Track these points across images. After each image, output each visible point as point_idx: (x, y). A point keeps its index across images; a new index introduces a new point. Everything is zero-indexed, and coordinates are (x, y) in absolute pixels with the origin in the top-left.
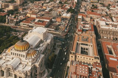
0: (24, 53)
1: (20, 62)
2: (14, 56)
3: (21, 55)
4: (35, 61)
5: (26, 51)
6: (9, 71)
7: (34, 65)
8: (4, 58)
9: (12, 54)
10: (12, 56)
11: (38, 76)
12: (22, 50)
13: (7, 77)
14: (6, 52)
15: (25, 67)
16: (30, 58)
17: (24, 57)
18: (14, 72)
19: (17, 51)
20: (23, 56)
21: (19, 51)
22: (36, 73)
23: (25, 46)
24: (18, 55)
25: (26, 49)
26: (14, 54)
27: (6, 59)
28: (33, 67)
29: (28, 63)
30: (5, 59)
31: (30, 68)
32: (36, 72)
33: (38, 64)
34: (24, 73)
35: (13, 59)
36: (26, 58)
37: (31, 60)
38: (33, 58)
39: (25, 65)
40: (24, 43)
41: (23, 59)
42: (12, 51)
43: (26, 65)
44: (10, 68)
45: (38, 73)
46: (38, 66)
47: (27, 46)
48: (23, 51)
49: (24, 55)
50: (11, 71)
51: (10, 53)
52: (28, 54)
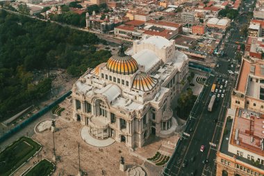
0: (128, 78)
1: (119, 94)
2: (107, 82)
3: (121, 81)
4: (150, 96)
5: (132, 75)
6: (100, 105)
7: (150, 104)
8: (88, 82)
9: (103, 77)
10: (103, 81)
12: (122, 71)
13: (97, 116)
14: (91, 73)
16: (140, 90)
17: (127, 85)
18: (109, 108)
19: (114, 72)
20: (125, 83)
21: (117, 72)
22: (153, 121)
24: (115, 81)
25: (130, 71)
26: (107, 78)
27: (93, 85)
28: (147, 107)
29: (136, 98)
30: (90, 84)
31: (141, 107)
32: (154, 118)
33: (158, 102)
34: (130, 114)
35: (105, 86)
36: (132, 87)
37: (142, 93)
38: (146, 89)
39: (130, 101)
40: (125, 58)
41: (127, 89)
42: (103, 72)
43: (132, 101)
44: (101, 101)
45: (157, 120)
46: (157, 107)
47: (132, 65)
48: (125, 74)
49: (127, 82)
50: (103, 106)
51: (100, 75)
52: (134, 81)
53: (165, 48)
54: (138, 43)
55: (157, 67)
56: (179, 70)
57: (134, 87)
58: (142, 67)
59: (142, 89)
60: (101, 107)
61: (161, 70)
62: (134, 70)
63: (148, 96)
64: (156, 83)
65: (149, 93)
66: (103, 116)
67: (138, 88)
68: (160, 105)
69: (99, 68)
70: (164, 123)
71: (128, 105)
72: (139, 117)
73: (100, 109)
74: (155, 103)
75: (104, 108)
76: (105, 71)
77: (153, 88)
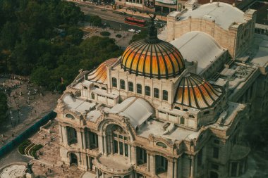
0: (167, 85)
1: (150, 114)
2: (124, 94)
3: (152, 92)
4: (210, 117)
5: (175, 80)
6: (115, 135)
7: (209, 131)
9: (115, 85)
10: (115, 93)
12: (155, 72)
13: (108, 154)
14: (89, 77)
15: (174, 129)
16: (190, 106)
17: (165, 98)
18: (134, 139)
19: (137, 75)
20: (161, 94)
21: (144, 74)
22: (215, 160)
23: (167, 58)
24: (139, 91)
26: (123, 87)
27: (95, 101)
28: (205, 135)
29: (182, 120)
30: (89, 99)
31: (194, 136)
32: (216, 156)
33: (226, 128)
34: (175, 146)
35: (120, 101)
36: (175, 101)
37: (194, 111)
38: (202, 105)
39: (172, 126)
40: (159, 47)
41: (165, 106)
42: (114, 75)
43: (176, 126)
44: (116, 127)
45: (222, 159)
47: (174, 60)
48: (159, 77)
49: (165, 93)
50: (120, 137)
51: (108, 82)
52: (178, 91)
53: (236, 26)
54: (178, 19)
55: (217, 65)
56: (263, 72)
57: (179, 101)
58: (192, 63)
59: (193, 104)
60: (116, 139)
61: (227, 71)
62: (177, 70)
63: (205, 117)
64: (220, 94)
65: (208, 112)
66: (121, 153)
67: (186, 102)
68: (228, 132)
69: (104, 68)
70: (235, 165)
71: (169, 133)
72: (191, 150)
73: (116, 142)
74: (220, 129)
75: (122, 140)
76: (119, 74)
77: (215, 102)
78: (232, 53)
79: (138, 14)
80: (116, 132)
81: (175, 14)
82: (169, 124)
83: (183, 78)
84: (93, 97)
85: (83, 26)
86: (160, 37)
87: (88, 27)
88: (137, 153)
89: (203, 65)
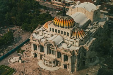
0: (69, 31)
1: (62, 41)
2: (53, 33)
3: (63, 33)
4: (83, 42)
5: (71, 29)
6: (50, 48)
7: (83, 47)
8: (40, 33)
9: (51, 30)
10: (51, 33)
11: (86, 60)
12: (65, 26)
13: (48, 54)
14: (42, 27)
15: (71, 46)
16: (76, 38)
17: (68, 35)
18: (57, 49)
19: (58, 27)
20: (66, 34)
21: (61, 27)
22: (85, 57)
23: (69, 21)
24: (59, 33)
25: (70, 26)
26: (53, 31)
28: (81, 48)
29: (74, 43)
30: (42, 35)
31: (77, 48)
32: (85, 55)
33: (88, 46)
34: (71, 52)
35: (52, 36)
36: (71, 36)
37: (78, 40)
38: (81, 38)
40: (66, 17)
41: (68, 38)
42: (50, 27)
43: (71, 45)
44: (51, 45)
45: (87, 57)
46: (88, 49)
47: (71, 22)
48: (66, 28)
49: (68, 33)
50: (52, 48)
51: (48, 29)
52: (72, 33)
53: (93, 11)
54: (73, 8)
55: (86, 24)
56: (102, 27)
57: (73, 36)
58: (78, 23)
59: (78, 38)
60: (51, 49)
61: (90, 26)
62: (72, 25)
63: (82, 42)
64: (87, 34)
65: (82, 40)
66: (52, 54)
67: (75, 37)
68: (89, 47)
69: (47, 24)
70: (91, 59)
71: (69, 47)
72: (76, 53)
73: (50, 50)
74: (87, 46)
75: (53, 49)
76: (52, 26)
77: (85, 37)
78: (92, 20)
79: (59, 5)
80: (51, 47)
81: (72, 6)
82: (69, 44)
83: (74, 28)
84: (43, 34)
85: (40, 9)
86: (67, 14)
87: (42, 10)
88: (58, 54)
89: (82, 24)
